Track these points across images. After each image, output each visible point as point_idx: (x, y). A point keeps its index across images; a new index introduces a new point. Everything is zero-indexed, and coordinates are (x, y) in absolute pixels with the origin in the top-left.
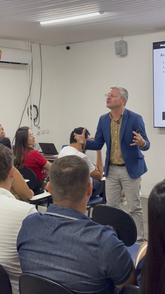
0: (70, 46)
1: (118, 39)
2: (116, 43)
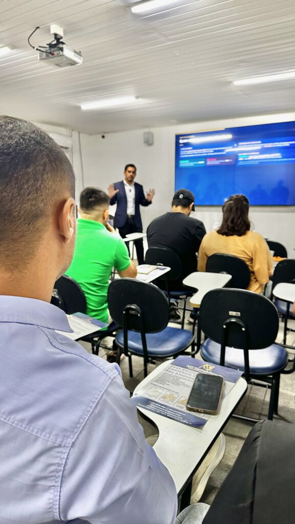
0: (105, 135)
1: (146, 130)
2: (144, 133)
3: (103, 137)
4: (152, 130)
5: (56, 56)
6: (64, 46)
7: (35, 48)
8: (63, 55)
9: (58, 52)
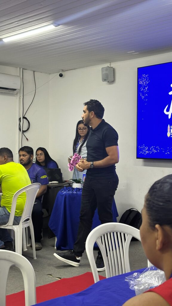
0: (63, 73)
2: (103, 68)
3: (61, 75)
4: (113, 65)
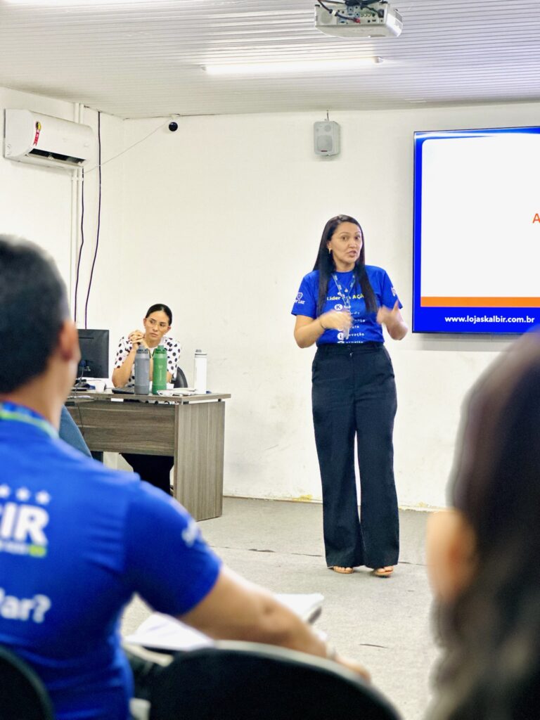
0: (179, 122)
1: (320, 116)
2: (317, 126)
3: (173, 127)
4: (335, 116)
5: (362, 26)
6: (385, 7)
7: (334, 12)
8: (382, 25)
9: (371, 18)
